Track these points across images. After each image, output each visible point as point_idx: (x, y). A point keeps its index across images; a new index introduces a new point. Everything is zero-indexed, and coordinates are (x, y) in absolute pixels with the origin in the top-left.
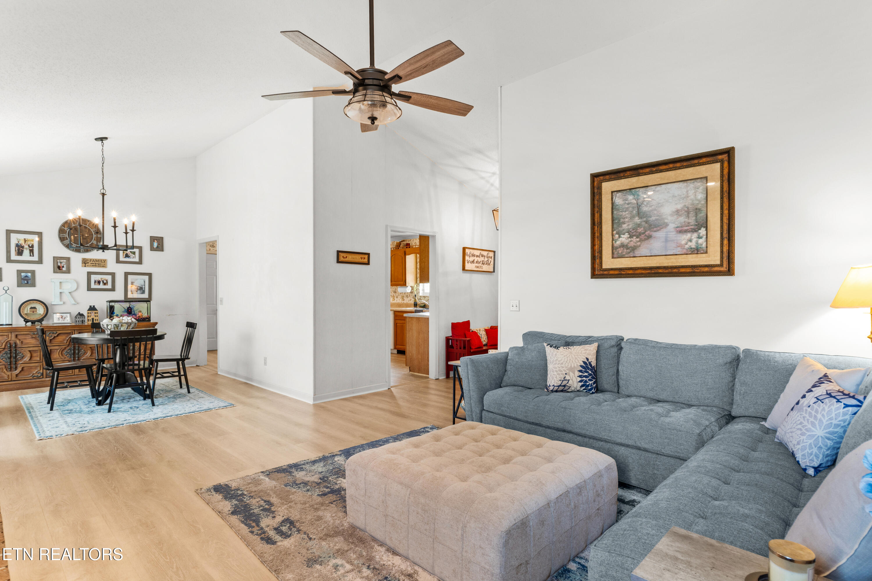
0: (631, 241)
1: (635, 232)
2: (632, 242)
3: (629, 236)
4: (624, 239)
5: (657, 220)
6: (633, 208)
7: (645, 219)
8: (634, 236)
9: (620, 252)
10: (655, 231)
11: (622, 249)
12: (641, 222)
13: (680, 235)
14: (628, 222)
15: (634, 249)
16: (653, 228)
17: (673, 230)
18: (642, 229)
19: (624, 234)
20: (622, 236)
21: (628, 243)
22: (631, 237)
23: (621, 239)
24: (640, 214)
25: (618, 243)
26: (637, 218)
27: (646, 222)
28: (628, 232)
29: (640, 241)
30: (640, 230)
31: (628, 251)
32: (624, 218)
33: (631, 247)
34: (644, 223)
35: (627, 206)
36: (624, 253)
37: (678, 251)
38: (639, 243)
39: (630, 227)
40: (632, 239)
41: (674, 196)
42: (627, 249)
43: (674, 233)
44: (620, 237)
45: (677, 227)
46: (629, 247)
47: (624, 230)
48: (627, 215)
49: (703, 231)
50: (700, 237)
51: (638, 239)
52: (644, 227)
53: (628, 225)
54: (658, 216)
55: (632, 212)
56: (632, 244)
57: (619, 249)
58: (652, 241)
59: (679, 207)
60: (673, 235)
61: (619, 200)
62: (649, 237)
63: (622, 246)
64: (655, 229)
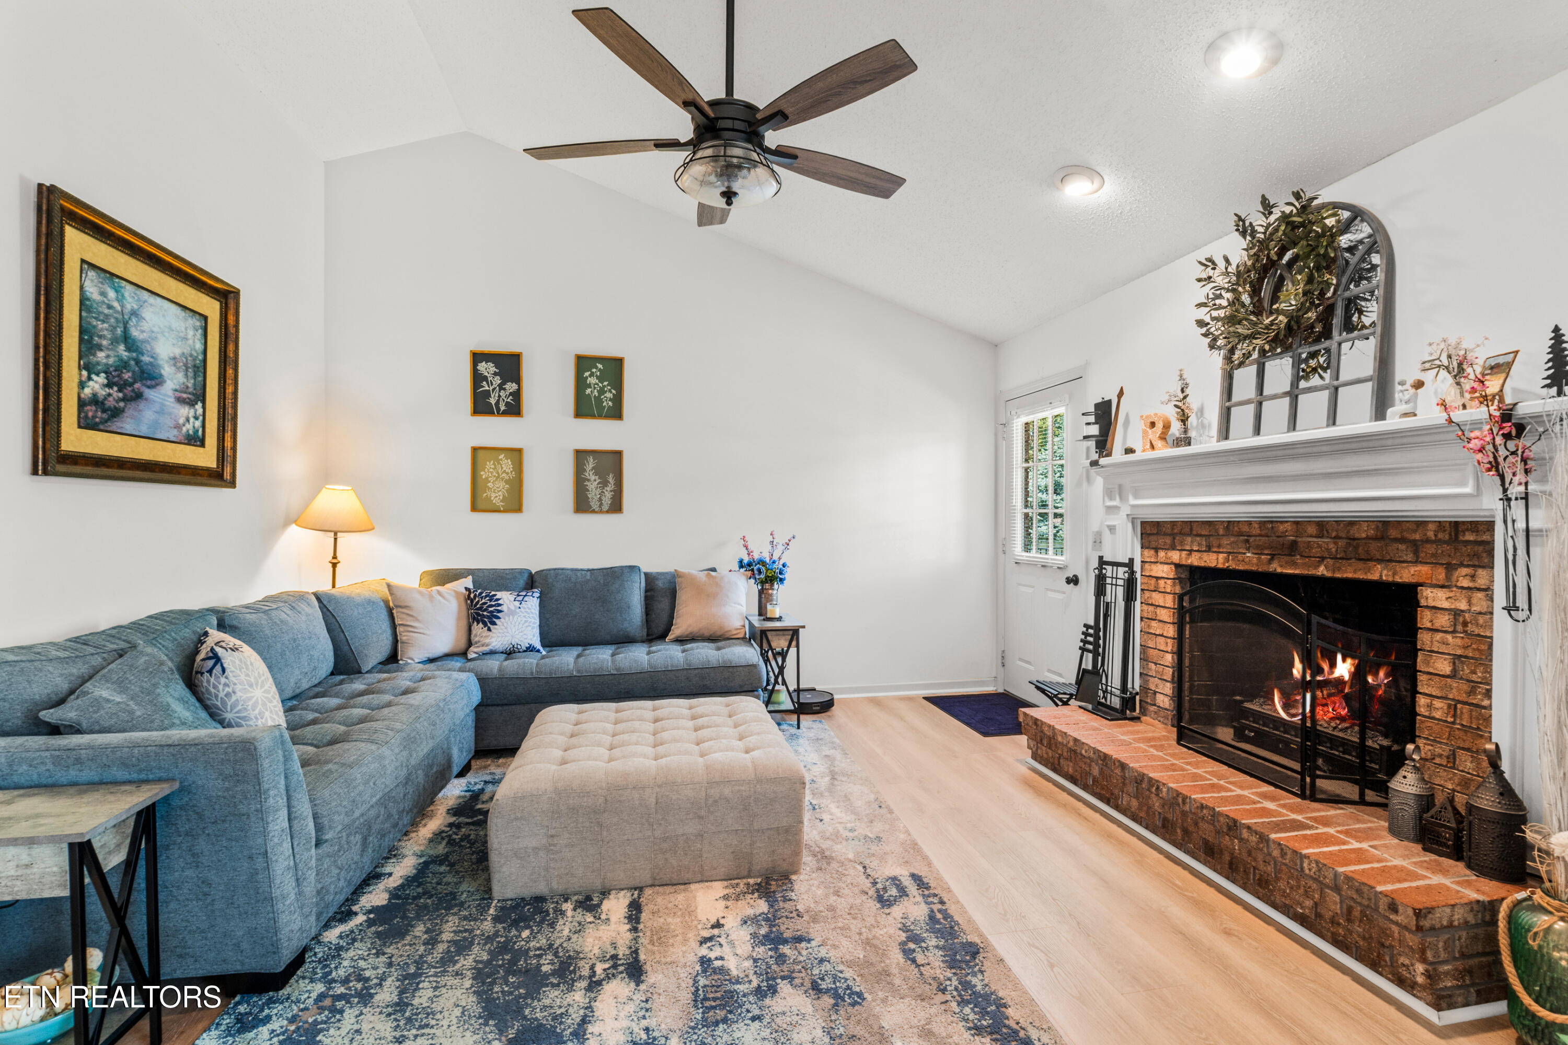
0: (109, 395)
1: (119, 376)
2: (111, 399)
3: (106, 381)
4: (97, 387)
5: (151, 364)
6: (116, 319)
7: (134, 354)
8: (115, 384)
9: (90, 414)
10: (149, 387)
11: (94, 408)
12: (130, 358)
13: (178, 406)
14: (108, 349)
15: (116, 413)
16: (146, 379)
17: (170, 393)
18: (130, 374)
19: (98, 375)
20: (93, 376)
21: (105, 399)
22: (109, 385)
23: (91, 383)
24: (126, 338)
25: (87, 391)
26: (122, 347)
27: (138, 362)
28: (106, 372)
29: (124, 399)
30: (127, 376)
31: (105, 416)
32: (100, 337)
33: (109, 409)
34: (132, 363)
35: (106, 311)
36: (97, 420)
37: (172, 434)
38: (122, 404)
39: (111, 361)
40: (111, 391)
41: (170, 329)
42: (104, 411)
43: (172, 400)
44: (89, 379)
45: (176, 390)
46: (106, 406)
47: (98, 363)
48: (105, 333)
49: (199, 406)
50: (196, 418)
51: (121, 395)
52: (134, 372)
53: (108, 357)
54: (152, 357)
55: (115, 328)
56: (111, 403)
57: (89, 408)
58: (142, 405)
59: (177, 352)
60: (170, 402)
61: (92, 290)
62: (138, 396)
63: (95, 400)
64: (149, 383)
